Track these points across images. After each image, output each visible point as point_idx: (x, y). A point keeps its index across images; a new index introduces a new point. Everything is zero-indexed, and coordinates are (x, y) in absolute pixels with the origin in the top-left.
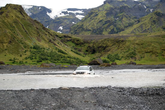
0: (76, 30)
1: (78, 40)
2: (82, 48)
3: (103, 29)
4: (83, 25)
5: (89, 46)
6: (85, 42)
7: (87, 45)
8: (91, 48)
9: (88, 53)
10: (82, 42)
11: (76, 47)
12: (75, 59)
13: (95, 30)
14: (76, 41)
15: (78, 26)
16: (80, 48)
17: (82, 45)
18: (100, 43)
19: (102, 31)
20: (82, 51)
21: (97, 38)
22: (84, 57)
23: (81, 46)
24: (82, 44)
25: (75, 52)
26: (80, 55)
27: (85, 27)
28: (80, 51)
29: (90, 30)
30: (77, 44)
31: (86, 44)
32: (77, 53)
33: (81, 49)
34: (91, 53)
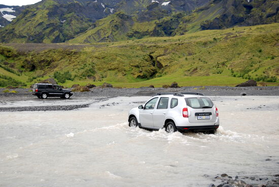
0: (4, 37)
1: (10, 51)
2: (16, 62)
3: (44, 35)
4: (14, 29)
5: (26, 60)
6: (20, 54)
7: (23, 58)
8: (29, 62)
9: (24, 70)
10: (16, 53)
11: (7, 61)
12: (6, 79)
13: (32, 37)
14: (6, 52)
15: (6, 30)
16: (12, 62)
17: (16, 59)
18: (42, 56)
19: (42, 38)
20: (16, 67)
21: (37, 48)
22: (19, 75)
23: (13, 59)
24: (16, 56)
25: (5, 69)
26: (13, 73)
27: (17, 32)
28: (12, 66)
29: (25, 37)
30: (8, 57)
31: (21, 57)
32: (9, 70)
33: (14, 64)
34: (29, 70)
